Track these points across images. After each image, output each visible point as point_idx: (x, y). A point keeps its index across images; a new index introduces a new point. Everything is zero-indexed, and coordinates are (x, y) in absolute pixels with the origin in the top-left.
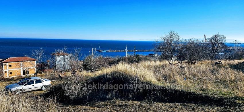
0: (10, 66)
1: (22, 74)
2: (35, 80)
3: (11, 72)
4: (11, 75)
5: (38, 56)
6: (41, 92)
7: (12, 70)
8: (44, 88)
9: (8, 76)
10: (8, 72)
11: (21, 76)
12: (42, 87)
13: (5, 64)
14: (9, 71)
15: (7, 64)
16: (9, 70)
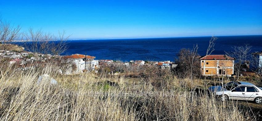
0: (207, 63)
1: (218, 73)
2: (246, 86)
3: (207, 70)
4: (207, 73)
5: (242, 54)
6: (254, 105)
7: (209, 68)
8: (258, 101)
9: (204, 73)
10: (204, 69)
11: (217, 75)
12: (256, 98)
13: (203, 62)
14: (206, 69)
15: (204, 61)
16: (206, 67)
